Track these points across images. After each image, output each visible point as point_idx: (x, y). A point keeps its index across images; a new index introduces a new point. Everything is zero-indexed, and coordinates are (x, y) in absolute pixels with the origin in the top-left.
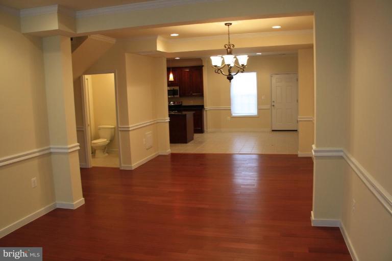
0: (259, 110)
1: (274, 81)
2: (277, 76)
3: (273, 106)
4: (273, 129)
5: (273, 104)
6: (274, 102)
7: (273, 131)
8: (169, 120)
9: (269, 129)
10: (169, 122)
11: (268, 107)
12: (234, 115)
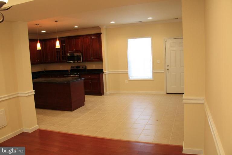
0: (154, 73)
1: (168, 45)
2: (171, 41)
3: (168, 70)
4: (168, 92)
5: (167, 68)
6: (168, 66)
7: (167, 93)
8: (34, 93)
9: (164, 92)
10: (35, 95)
11: (163, 70)
12: (131, 78)
